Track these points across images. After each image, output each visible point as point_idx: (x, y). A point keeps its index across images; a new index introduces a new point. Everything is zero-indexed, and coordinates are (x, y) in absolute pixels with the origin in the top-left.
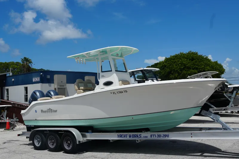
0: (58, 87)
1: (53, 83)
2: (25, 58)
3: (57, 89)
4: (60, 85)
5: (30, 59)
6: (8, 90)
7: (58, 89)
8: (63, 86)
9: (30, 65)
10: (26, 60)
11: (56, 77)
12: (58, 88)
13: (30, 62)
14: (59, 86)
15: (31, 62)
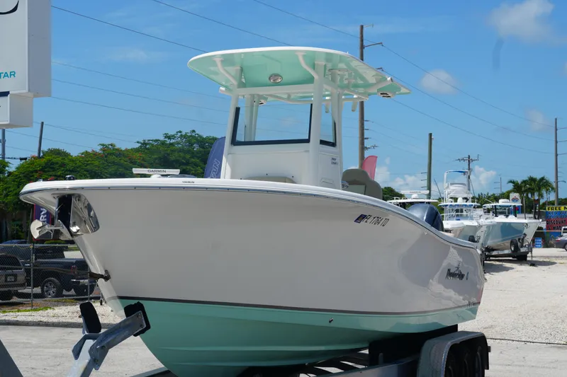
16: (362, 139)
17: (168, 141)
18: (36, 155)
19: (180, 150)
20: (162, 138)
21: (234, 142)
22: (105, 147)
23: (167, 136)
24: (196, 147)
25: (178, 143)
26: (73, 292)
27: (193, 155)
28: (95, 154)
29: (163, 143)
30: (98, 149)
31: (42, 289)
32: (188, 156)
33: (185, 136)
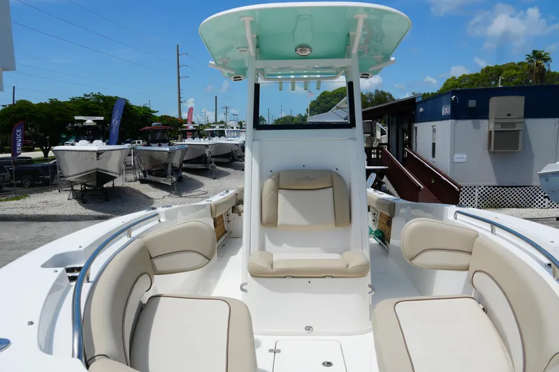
0: (495, 127)
1: (487, 118)
2: (534, 52)
3: (493, 133)
4: (503, 125)
5: (546, 52)
7: (495, 134)
8: (514, 125)
9: (545, 65)
10: (537, 55)
11: (494, 102)
12: (495, 131)
13: (547, 60)
14: (500, 126)
15: (549, 59)
16: (179, 98)
17: (86, 98)
18: (12, 103)
19: (93, 103)
20: (83, 96)
21: (258, 124)
22: (52, 101)
23: (86, 95)
24: (101, 101)
25: (92, 99)
26: (41, 182)
27: (100, 104)
28: (46, 104)
29: (83, 99)
30: (48, 102)
31: (22, 181)
32: (97, 106)
33: (95, 95)
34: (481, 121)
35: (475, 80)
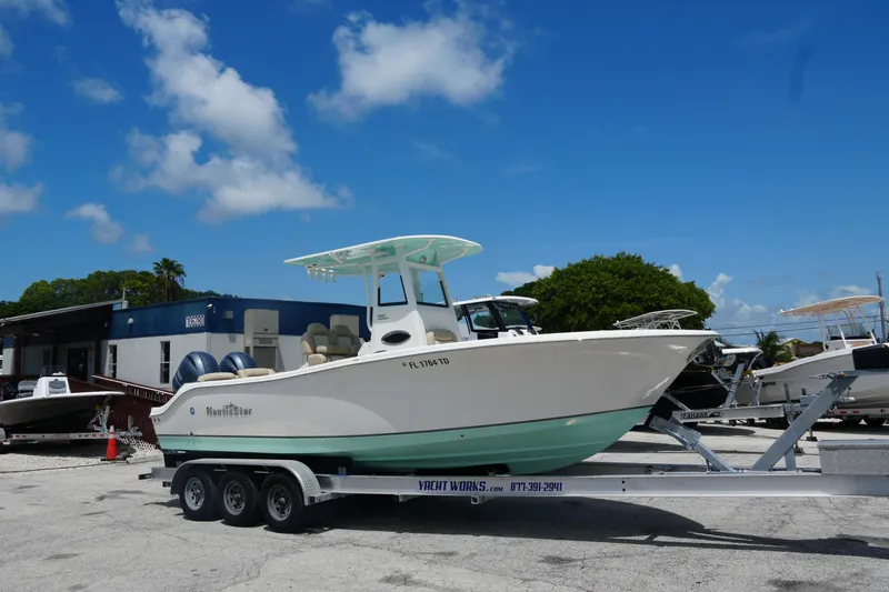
0: (254, 343)
1: (241, 331)
2: (165, 261)
3: (252, 349)
4: (262, 340)
6: (114, 349)
7: (254, 351)
8: (269, 340)
9: (178, 279)
10: (168, 265)
11: (250, 315)
12: (254, 347)
13: (180, 273)
14: (258, 341)
15: (182, 272)
34: (237, 335)
35: (84, 288)
